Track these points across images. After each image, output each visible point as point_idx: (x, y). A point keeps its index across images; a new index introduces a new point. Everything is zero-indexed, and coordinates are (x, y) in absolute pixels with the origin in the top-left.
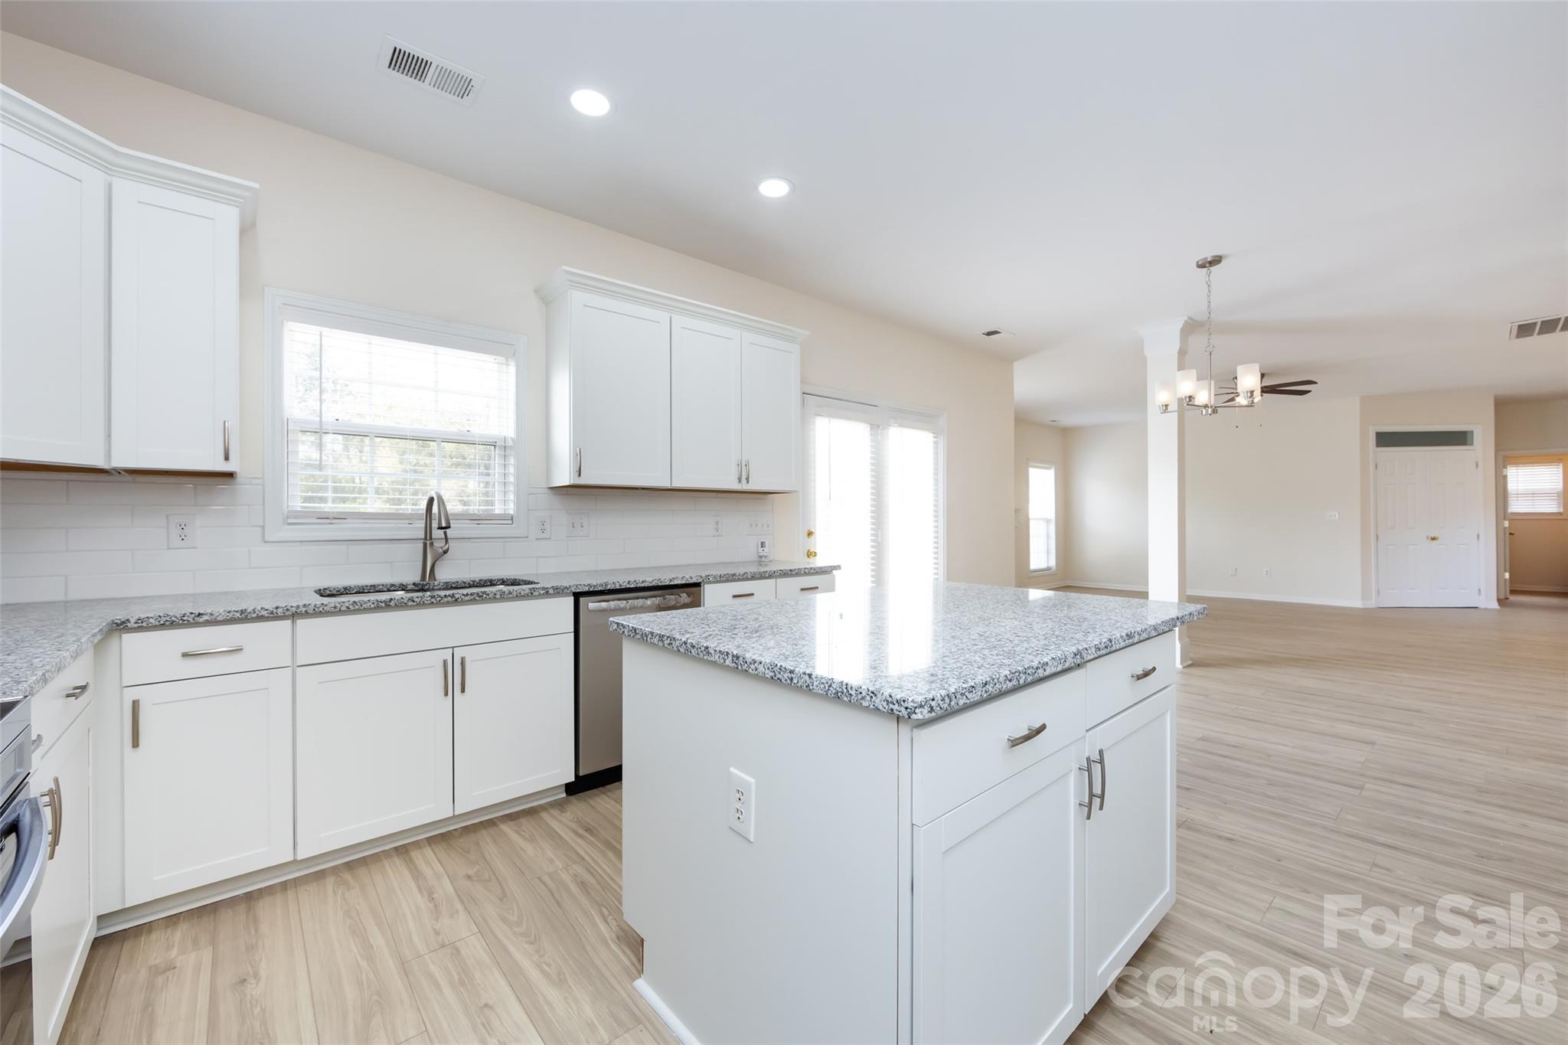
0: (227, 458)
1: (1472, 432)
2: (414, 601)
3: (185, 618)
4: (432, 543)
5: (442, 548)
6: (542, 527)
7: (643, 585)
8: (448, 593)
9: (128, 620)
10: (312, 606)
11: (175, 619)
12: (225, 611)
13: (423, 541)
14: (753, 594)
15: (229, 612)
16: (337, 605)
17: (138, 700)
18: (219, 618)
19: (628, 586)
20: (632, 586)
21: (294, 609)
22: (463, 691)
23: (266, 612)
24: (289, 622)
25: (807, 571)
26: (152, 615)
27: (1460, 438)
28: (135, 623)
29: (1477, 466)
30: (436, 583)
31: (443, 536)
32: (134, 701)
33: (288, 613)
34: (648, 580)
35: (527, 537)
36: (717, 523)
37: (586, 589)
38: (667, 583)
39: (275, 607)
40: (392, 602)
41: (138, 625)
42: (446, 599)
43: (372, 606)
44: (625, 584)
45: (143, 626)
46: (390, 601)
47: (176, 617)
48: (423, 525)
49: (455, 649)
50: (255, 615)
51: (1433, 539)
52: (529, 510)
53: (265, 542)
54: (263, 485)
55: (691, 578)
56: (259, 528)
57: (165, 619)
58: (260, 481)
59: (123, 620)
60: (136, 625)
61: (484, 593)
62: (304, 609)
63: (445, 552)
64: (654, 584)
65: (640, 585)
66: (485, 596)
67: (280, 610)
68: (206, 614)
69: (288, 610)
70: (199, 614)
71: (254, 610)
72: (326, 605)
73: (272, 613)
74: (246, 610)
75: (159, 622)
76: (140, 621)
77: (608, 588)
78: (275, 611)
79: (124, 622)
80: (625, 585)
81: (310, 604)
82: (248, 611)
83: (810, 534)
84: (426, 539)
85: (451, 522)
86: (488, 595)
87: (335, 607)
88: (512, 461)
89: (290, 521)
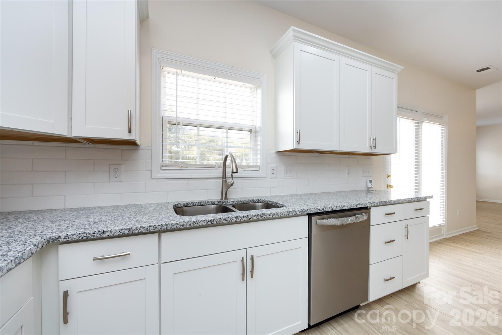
0: (130, 132)
2: (226, 221)
3: (95, 235)
4: (226, 180)
5: (230, 182)
6: (272, 172)
9: (60, 237)
10: (170, 226)
11: (89, 235)
12: (119, 229)
13: (222, 179)
14: (394, 213)
15: (122, 230)
16: (184, 224)
17: (67, 291)
18: (116, 234)
19: (336, 209)
20: (338, 209)
21: (160, 227)
22: (252, 277)
23: (143, 229)
24: (157, 235)
25: (419, 199)
26: (75, 233)
28: (64, 238)
30: (228, 201)
31: (231, 176)
32: (64, 292)
33: (156, 230)
35: (266, 177)
36: (349, 170)
37: (316, 211)
39: (148, 225)
40: (215, 221)
41: (66, 240)
42: (244, 219)
43: (204, 224)
45: (69, 241)
46: (214, 221)
47: (89, 234)
48: (222, 171)
49: (247, 249)
50: (137, 232)
52: (267, 163)
53: (152, 179)
54: (151, 150)
55: (366, 204)
56: (149, 172)
57: (83, 235)
58: (150, 148)
59: (56, 237)
60: (65, 240)
62: (165, 227)
63: (232, 185)
66: (264, 216)
67: (152, 228)
68: (108, 232)
69: (156, 227)
70: (104, 232)
71: (136, 228)
72: (178, 224)
73: (147, 230)
74: (131, 228)
75: (79, 237)
76: (67, 237)
77: (326, 210)
78: (149, 228)
79: (57, 238)
80: (335, 209)
81: (168, 224)
82: (133, 229)
83: (388, 176)
84: (223, 178)
85: (238, 169)
86: (266, 216)
87: (183, 225)
88: (259, 138)
89: (163, 168)
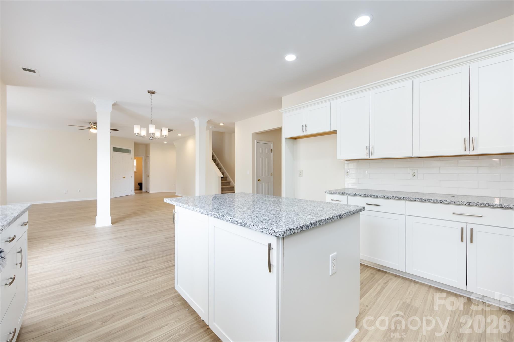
1: (130, 150)
27: (128, 151)
29: (131, 159)
51: (124, 178)
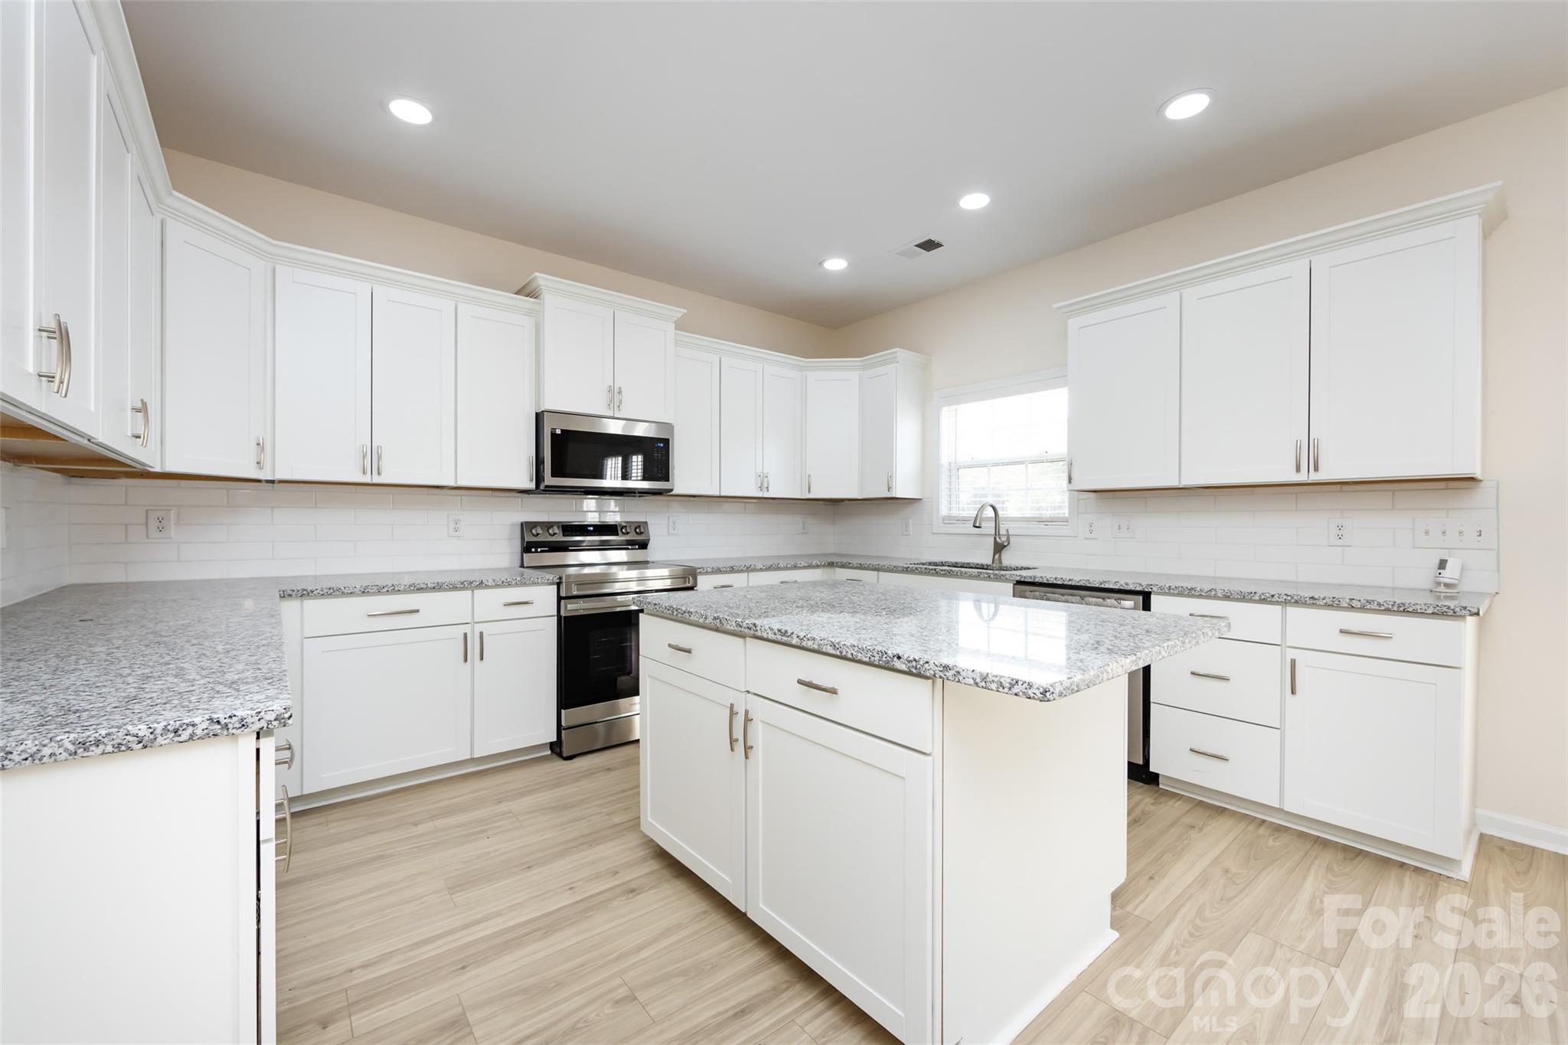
6: (1090, 528)
7: (1070, 583)
8: (933, 567)
34: (1074, 579)
35: (1077, 537)
36: (1340, 527)
38: (1097, 586)
44: (1052, 579)
52: (1079, 513)
54: (932, 502)
55: (1127, 584)
56: (930, 526)
61: (951, 570)
63: (1006, 545)
64: (1081, 583)
65: (1066, 583)
89: (945, 522)
